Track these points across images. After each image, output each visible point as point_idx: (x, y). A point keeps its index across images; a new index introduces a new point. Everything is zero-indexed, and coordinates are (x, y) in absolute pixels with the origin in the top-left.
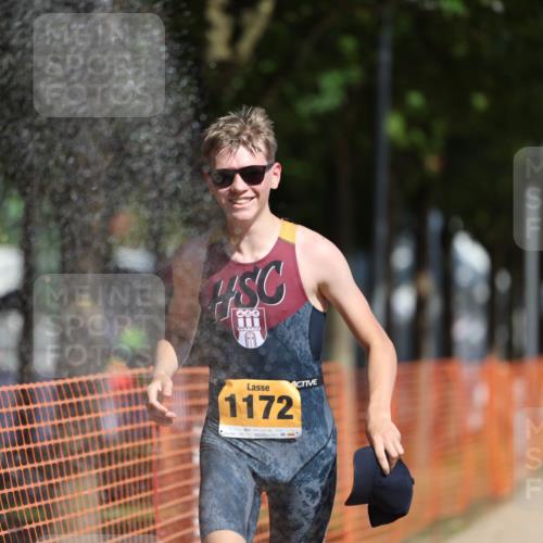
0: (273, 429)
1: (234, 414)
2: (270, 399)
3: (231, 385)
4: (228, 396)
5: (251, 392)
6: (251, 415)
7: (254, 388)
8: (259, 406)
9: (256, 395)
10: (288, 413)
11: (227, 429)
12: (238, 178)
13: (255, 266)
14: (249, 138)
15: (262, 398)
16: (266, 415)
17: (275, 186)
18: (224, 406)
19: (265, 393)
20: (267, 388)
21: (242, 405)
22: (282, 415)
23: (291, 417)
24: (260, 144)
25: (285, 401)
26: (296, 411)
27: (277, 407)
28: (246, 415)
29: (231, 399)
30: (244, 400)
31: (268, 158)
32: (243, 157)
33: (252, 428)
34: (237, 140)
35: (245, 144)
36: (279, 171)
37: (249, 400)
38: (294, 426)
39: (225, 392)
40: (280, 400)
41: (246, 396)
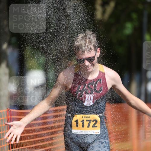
1: (77, 126)
2: (90, 121)
3: (77, 116)
4: (76, 120)
5: (83, 119)
6: (83, 126)
7: (85, 117)
8: (86, 123)
9: (85, 119)
10: (96, 125)
15: (87, 121)
18: (74, 124)
19: (88, 119)
20: (89, 117)
22: (94, 126)
23: (97, 127)
25: (95, 121)
27: (92, 124)
30: (81, 121)
33: (84, 131)
37: (83, 121)
40: (93, 121)
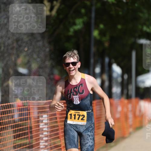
1: (71, 118)
2: (80, 115)
3: (71, 111)
5: (75, 113)
6: (75, 118)
8: (77, 117)
9: (77, 114)
10: (83, 119)
11: (69, 122)
12: (71, 64)
13: (77, 86)
14: (73, 56)
15: (78, 115)
16: (78, 119)
17: (79, 67)
18: (69, 116)
19: (79, 114)
20: (79, 113)
21: (73, 116)
22: (82, 119)
23: (84, 120)
24: (76, 57)
25: (83, 116)
26: (85, 118)
27: (81, 117)
29: (71, 115)
31: (77, 60)
32: (72, 60)
33: (75, 122)
34: (70, 56)
35: (72, 57)
36: (80, 64)
37: (75, 115)
38: (85, 122)
39: (70, 113)
40: (82, 116)
41: (74, 114)
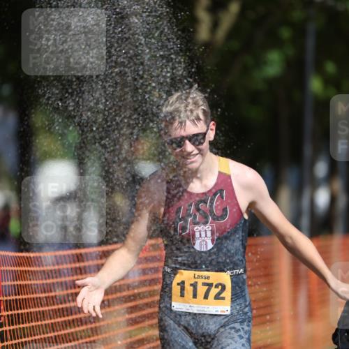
0: (211, 307)
1: (182, 295)
2: (210, 285)
3: (182, 274)
4: (179, 282)
5: (196, 280)
7: (199, 277)
8: (202, 290)
9: (200, 282)
10: (222, 296)
11: (178, 305)
15: (204, 284)
16: (206, 297)
18: (176, 289)
19: (207, 281)
20: (208, 278)
21: (189, 289)
22: (217, 297)
23: (223, 298)
25: (220, 287)
26: (228, 294)
27: (214, 291)
28: (192, 296)
29: (182, 284)
30: (191, 285)
33: (195, 306)
37: (194, 286)
38: (226, 305)
39: (178, 278)
41: (192, 282)
